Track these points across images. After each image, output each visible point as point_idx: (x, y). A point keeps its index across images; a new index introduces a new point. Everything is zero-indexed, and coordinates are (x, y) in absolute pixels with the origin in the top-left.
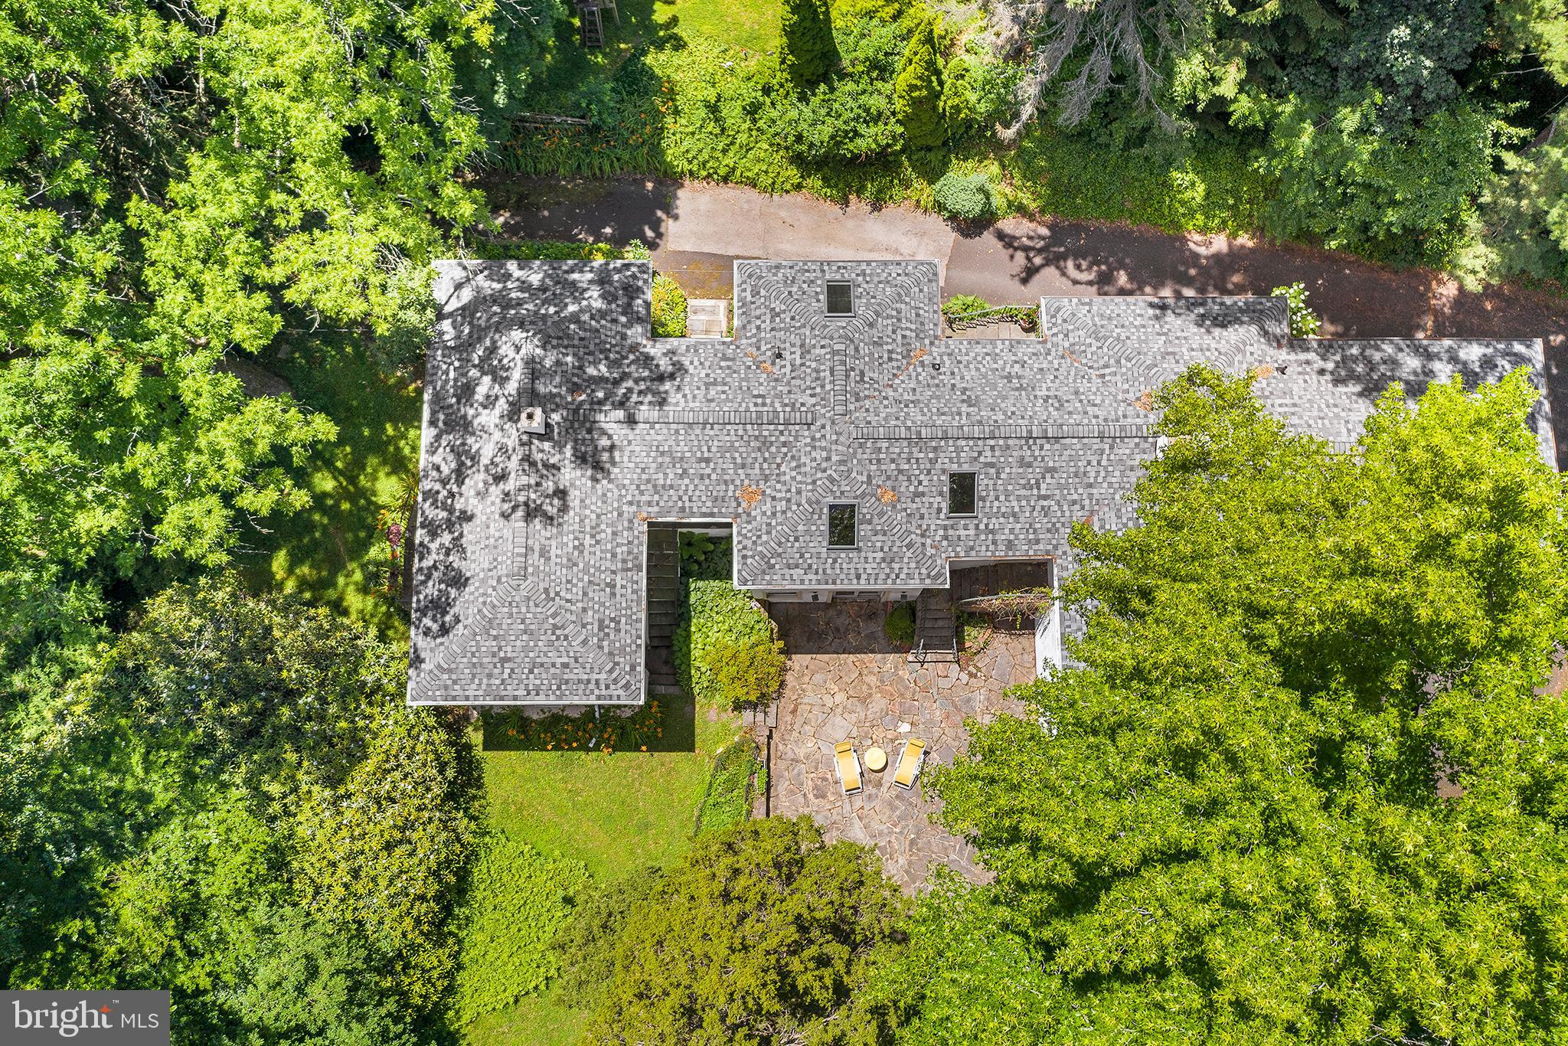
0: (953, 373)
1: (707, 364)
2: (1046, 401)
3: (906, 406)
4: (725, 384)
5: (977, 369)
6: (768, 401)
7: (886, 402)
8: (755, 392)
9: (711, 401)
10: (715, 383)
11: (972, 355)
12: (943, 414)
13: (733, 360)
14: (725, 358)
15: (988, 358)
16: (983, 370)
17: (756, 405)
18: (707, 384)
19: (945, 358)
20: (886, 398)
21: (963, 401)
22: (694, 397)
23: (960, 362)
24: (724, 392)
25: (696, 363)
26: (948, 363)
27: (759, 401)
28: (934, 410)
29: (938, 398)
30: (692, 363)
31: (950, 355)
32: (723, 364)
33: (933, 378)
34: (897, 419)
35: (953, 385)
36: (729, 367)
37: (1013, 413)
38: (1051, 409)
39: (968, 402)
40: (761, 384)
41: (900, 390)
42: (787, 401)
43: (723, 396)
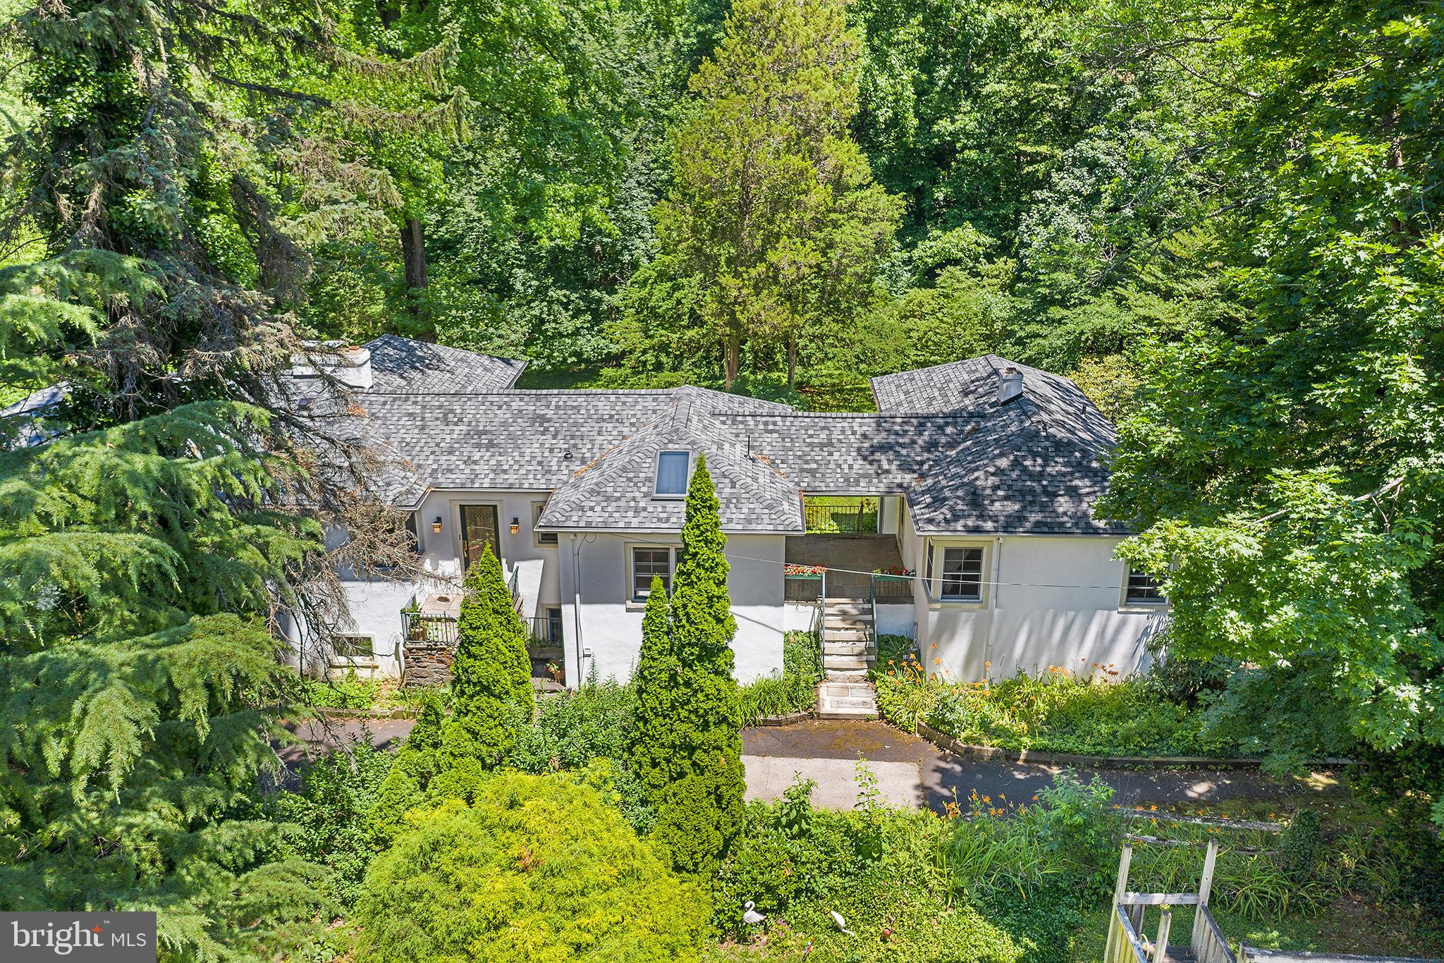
0: (551, 450)
1: (832, 466)
2: (461, 420)
3: (611, 416)
4: (810, 444)
5: (522, 455)
6: (761, 427)
7: (633, 420)
8: (775, 435)
9: (823, 428)
10: (822, 446)
11: (523, 471)
12: (575, 407)
13: (802, 470)
14: (812, 472)
15: (506, 467)
16: (516, 454)
17: (775, 424)
18: (830, 444)
19: (555, 468)
20: (632, 425)
21: (549, 420)
22: (843, 432)
23: (540, 463)
24: (811, 436)
25: (845, 467)
26: (554, 463)
27: (771, 427)
28: (583, 411)
29: (576, 424)
30: (851, 467)
31: (549, 472)
32: (814, 466)
33: (575, 446)
34: (624, 403)
35: (555, 437)
36: (807, 462)
37: (500, 408)
38: (458, 411)
39: (543, 419)
40: (770, 444)
41: (615, 433)
42: (741, 426)
43: (811, 432)
